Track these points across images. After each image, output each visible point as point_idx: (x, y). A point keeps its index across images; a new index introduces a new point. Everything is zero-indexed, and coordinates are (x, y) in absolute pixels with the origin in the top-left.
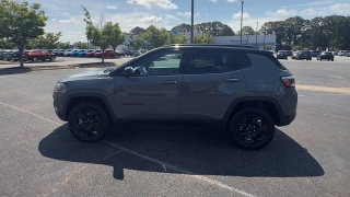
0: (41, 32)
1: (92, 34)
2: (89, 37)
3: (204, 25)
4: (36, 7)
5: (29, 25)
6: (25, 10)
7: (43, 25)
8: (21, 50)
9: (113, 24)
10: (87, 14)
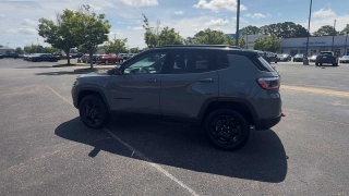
0: (106, 39)
1: (149, 38)
2: (147, 42)
3: (273, 26)
4: (102, 17)
5: (96, 33)
6: (93, 20)
7: (107, 32)
8: (91, 55)
9: (170, 29)
10: (146, 21)
